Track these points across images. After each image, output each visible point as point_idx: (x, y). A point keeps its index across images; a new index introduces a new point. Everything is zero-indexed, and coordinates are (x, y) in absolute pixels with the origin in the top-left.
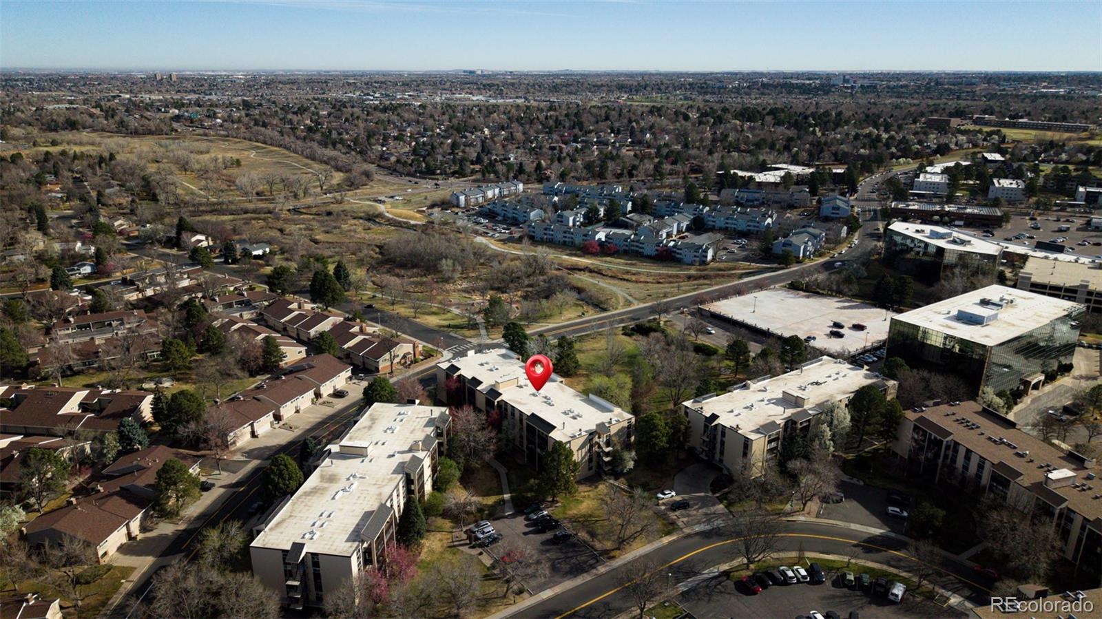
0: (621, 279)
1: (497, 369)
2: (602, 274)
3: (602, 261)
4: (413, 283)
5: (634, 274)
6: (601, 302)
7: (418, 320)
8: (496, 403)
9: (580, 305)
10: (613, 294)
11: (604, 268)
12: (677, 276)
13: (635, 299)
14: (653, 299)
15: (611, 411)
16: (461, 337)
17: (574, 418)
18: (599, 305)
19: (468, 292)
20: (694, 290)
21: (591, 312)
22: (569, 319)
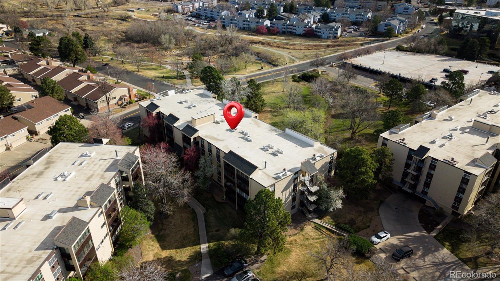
0: (284, 48)
1: (194, 106)
2: (270, 45)
3: (270, 38)
4: (143, 51)
5: (291, 45)
6: (273, 61)
7: (140, 73)
8: (192, 140)
9: (258, 63)
10: (281, 56)
11: (271, 42)
12: (320, 46)
13: (297, 58)
14: (309, 58)
15: (311, 146)
16: (171, 85)
17: (274, 154)
18: (272, 63)
19: (180, 56)
20: (335, 52)
21: (267, 67)
22: (252, 72)
